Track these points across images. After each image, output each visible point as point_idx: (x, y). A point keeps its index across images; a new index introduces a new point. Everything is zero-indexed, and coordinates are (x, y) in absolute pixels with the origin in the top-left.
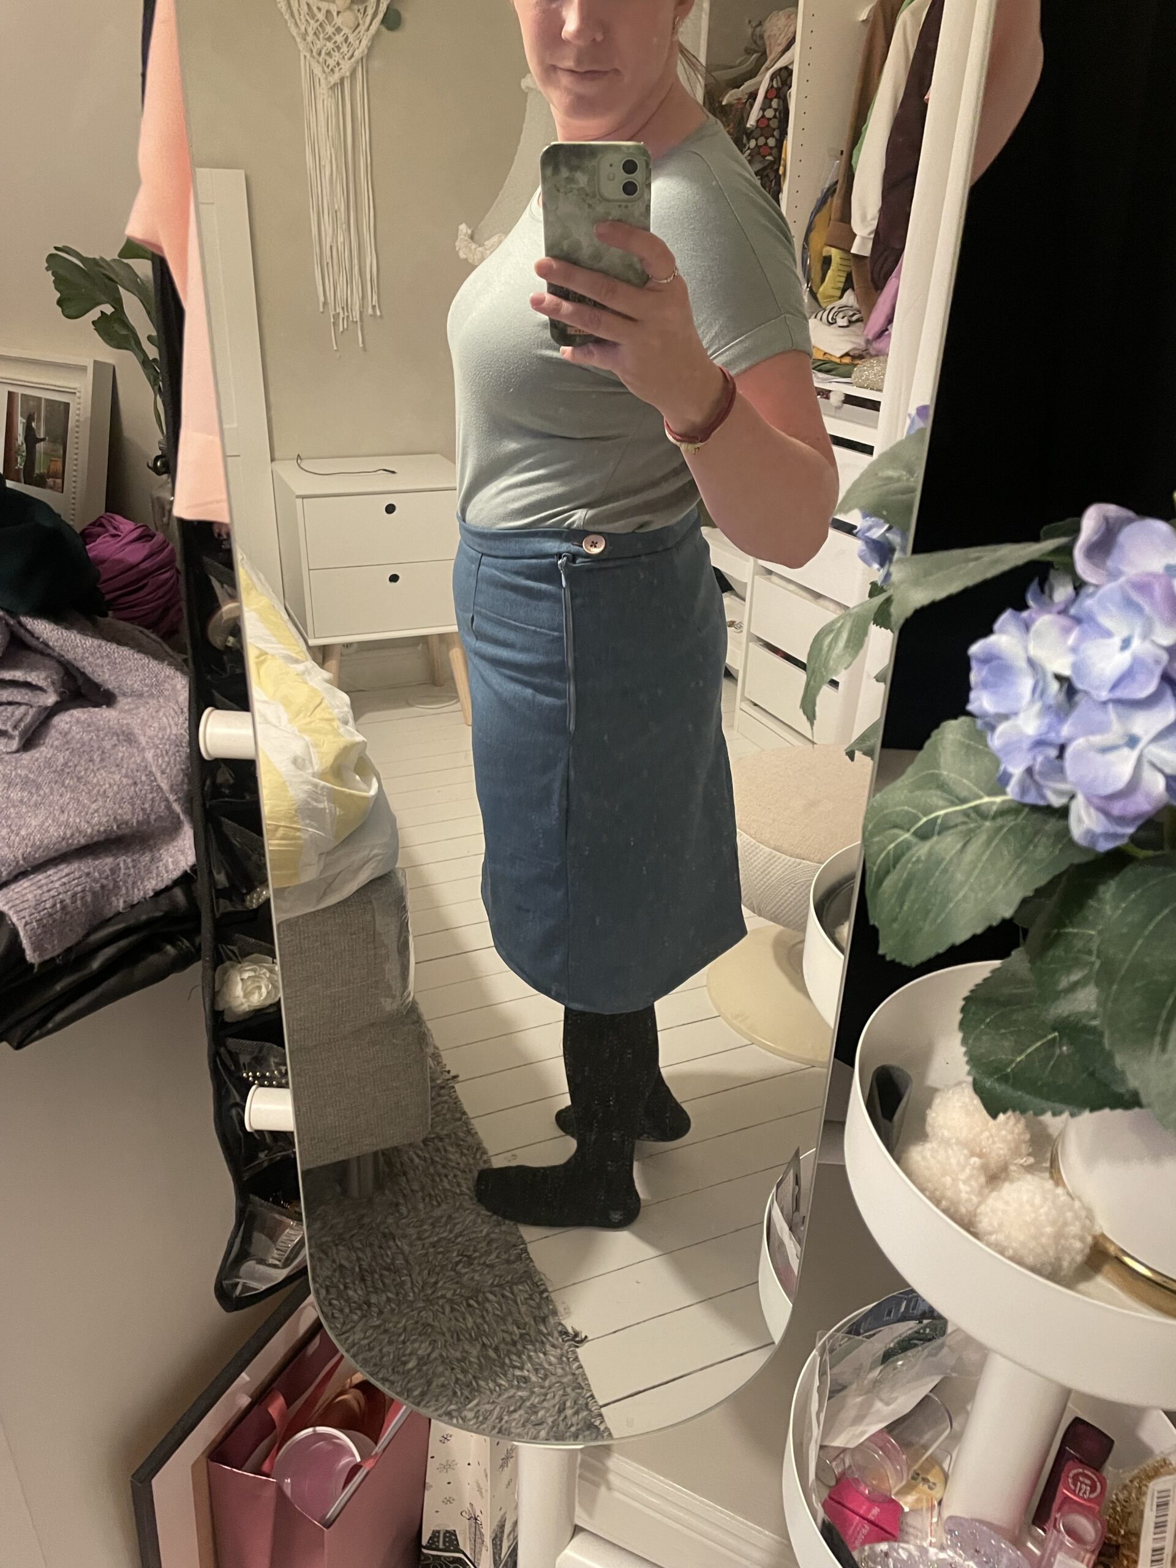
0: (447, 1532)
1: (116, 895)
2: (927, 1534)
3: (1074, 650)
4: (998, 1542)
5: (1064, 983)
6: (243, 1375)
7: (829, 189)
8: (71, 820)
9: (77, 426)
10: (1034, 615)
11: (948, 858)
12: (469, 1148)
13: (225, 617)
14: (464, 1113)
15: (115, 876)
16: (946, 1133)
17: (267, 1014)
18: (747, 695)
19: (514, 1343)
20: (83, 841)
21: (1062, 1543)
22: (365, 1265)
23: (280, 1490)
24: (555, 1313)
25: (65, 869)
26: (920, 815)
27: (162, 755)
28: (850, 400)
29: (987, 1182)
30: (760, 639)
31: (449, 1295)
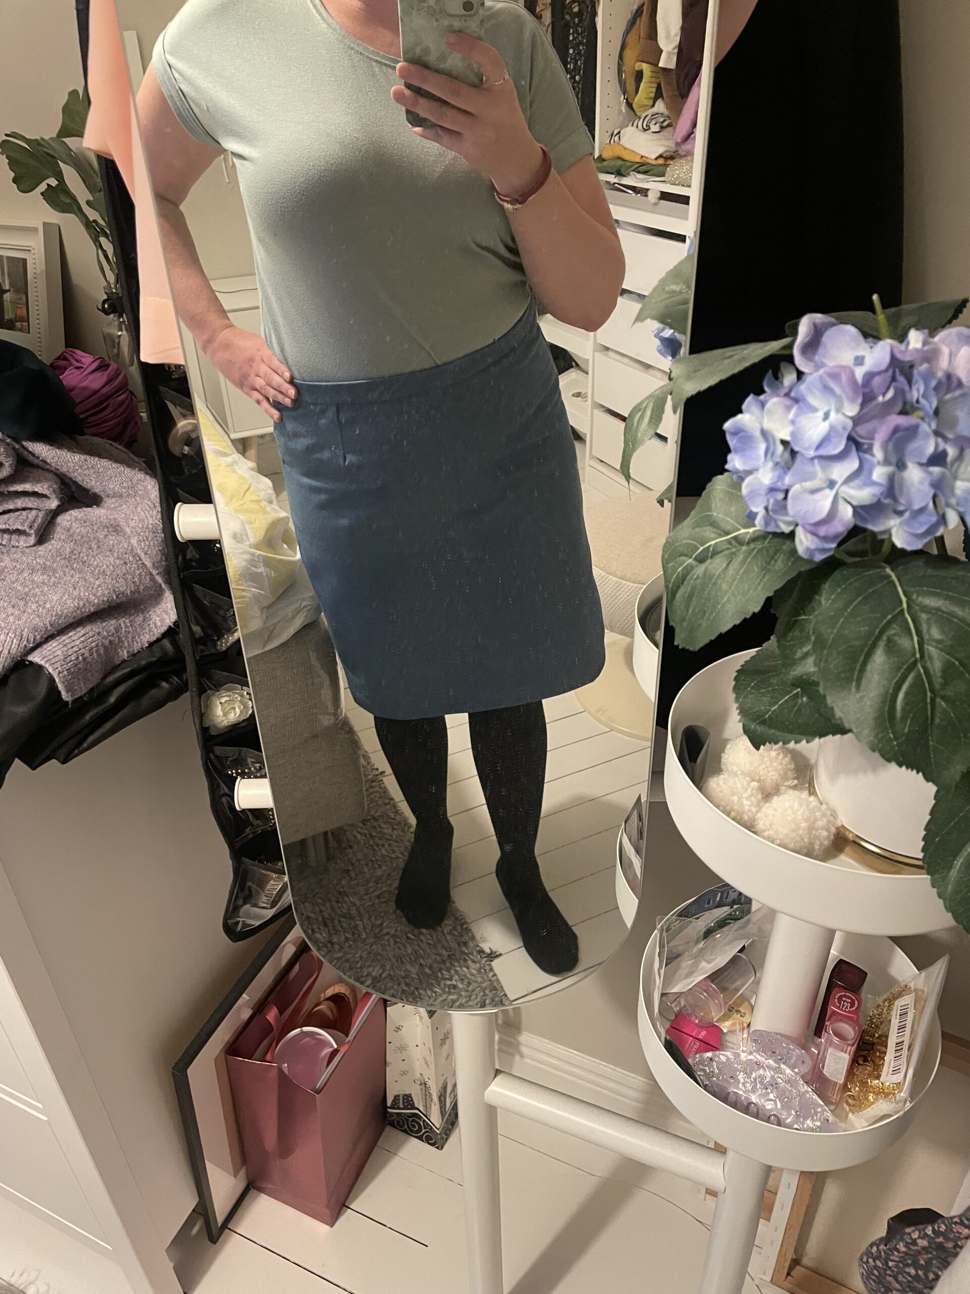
0: (405, 1095)
1: (121, 647)
2: (740, 1045)
3: (793, 422)
4: (788, 1044)
5: (799, 654)
6: (244, 995)
7: (637, 11)
8: (82, 594)
9: (36, 278)
10: (768, 398)
11: (717, 574)
12: (399, 824)
13: (180, 432)
14: (392, 799)
15: (119, 634)
16: (735, 768)
17: (240, 728)
18: (594, 453)
19: (444, 962)
20: (92, 609)
21: (831, 1041)
22: (326, 915)
23: (280, 1070)
24: (473, 938)
25: (81, 631)
26: (699, 546)
27: (144, 540)
28: (665, 196)
29: (763, 798)
30: (602, 406)
31: (392, 932)
